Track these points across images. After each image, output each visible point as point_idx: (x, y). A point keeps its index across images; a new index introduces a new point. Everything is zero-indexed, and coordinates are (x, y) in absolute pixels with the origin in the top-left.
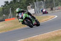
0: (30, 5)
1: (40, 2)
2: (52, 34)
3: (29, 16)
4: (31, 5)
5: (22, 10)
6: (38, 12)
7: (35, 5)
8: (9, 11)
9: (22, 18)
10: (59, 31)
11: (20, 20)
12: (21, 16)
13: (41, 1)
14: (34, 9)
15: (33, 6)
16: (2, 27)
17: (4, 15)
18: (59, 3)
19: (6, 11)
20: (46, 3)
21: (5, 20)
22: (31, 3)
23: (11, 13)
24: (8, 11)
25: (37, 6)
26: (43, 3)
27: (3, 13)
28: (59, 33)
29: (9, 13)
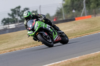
8: (82, 5)
12: (31, 26)
16: (70, 30)
17: (74, 11)
19: (77, 4)
21: (76, 18)
23: (84, 7)
24: (80, 5)
27: (71, 8)
29: (82, 8)
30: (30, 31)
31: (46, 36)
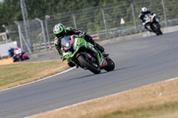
0: (3, 30)
1: (33, 21)
2: (69, 113)
3: (90, 45)
4: (7, 31)
5: (68, 28)
6: (29, 49)
7: (20, 31)
9: (71, 50)
10: (90, 104)
11: (64, 54)
12: (67, 45)
13: (37, 19)
14: (15, 43)
15: (12, 34)
18: (90, 24)
20: (49, 24)
22: (6, 24)
25: (23, 33)
26: (42, 24)
28: (91, 111)
30: (66, 51)
31: (90, 59)
